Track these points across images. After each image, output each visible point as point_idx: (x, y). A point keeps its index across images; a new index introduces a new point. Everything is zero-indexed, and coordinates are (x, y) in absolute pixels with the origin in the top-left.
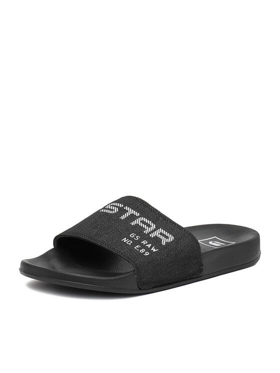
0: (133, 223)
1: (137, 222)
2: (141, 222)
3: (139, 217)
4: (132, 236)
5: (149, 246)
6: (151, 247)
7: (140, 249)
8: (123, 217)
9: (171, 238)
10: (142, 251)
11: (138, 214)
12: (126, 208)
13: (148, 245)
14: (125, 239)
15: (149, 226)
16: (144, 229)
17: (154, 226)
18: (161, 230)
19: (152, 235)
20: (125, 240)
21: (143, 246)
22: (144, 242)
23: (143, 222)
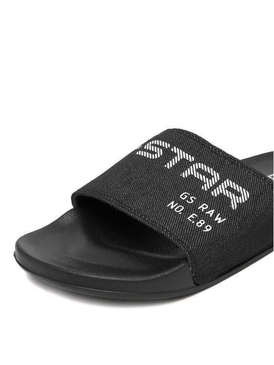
0: (185, 175)
1: (191, 171)
2: (197, 170)
3: (194, 162)
4: (183, 197)
5: (211, 213)
6: (215, 215)
7: (196, 220)
8: (169, 165)
9: (246, 195)
10: (201, 223)
11: (191, 159)
12: (175, 149)
13: (209, 212)
14: (173, 202)
15: (209, 176)
16: (202, 183)
17: (217, 177)
18: (228, 183)
19: (215, 193)
20: (172, 205)
21: (202, 215)
22: (203, 207)
23: (200, 171)
